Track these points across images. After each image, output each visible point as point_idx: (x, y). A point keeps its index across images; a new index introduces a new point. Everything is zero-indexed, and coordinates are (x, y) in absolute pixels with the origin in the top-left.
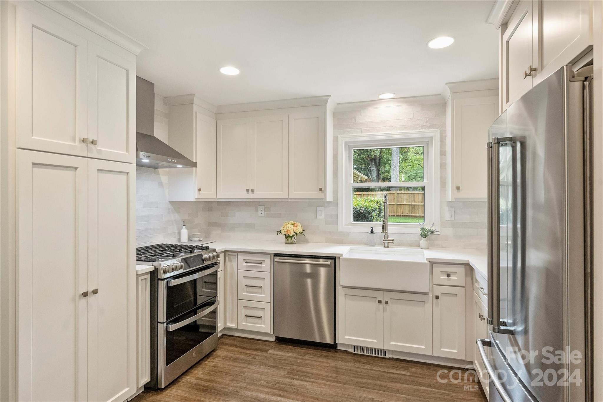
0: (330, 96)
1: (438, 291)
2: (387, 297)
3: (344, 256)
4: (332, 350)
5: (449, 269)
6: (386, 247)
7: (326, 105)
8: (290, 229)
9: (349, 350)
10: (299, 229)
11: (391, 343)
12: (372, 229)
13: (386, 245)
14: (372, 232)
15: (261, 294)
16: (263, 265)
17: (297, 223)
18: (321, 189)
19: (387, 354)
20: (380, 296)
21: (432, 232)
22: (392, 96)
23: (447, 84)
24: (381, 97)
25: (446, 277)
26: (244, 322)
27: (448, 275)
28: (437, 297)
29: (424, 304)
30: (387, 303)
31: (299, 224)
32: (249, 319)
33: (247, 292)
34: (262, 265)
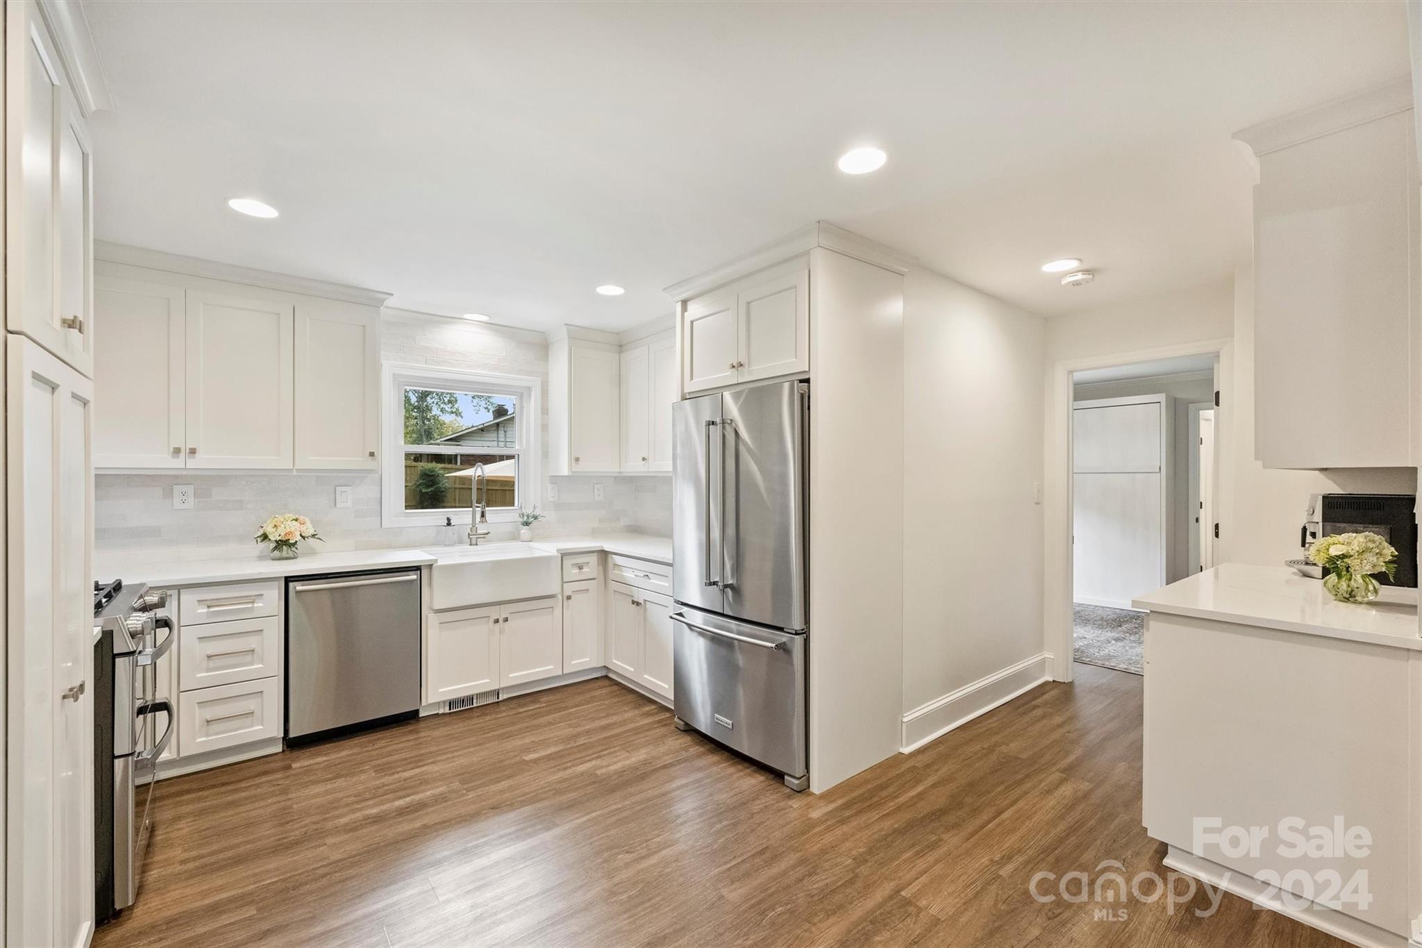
0: (392, 295)
1: (568, 589)
2: (504, 612)
3: (440, 563)
4: (412, 722)
5: (581, 560)
6: (474, 545)
7: (379, 307)
8: (293, 530)
9: (441, 711)
10: (309, 530)
11: (511, 675)
12: (449, 519)
13: (474, 542)
14: (449, 524)
15: (253, 665)
16: (258, 605)
17: (301, 518)
18: (372, 454)
19: (500, 695)
20: (494, 613)
21: (536, 518)
22: (485, 318)
23: (566, 324)
24: (466, 316)
25: (578, 571)
26: (200, 737)
27: (580, 568)
28: (569, 598)
29: (553, 610)
30: (506, 620)
31: (307, 520)
32: (215, 727)
33: (209, 670)
34: (255, 605)
